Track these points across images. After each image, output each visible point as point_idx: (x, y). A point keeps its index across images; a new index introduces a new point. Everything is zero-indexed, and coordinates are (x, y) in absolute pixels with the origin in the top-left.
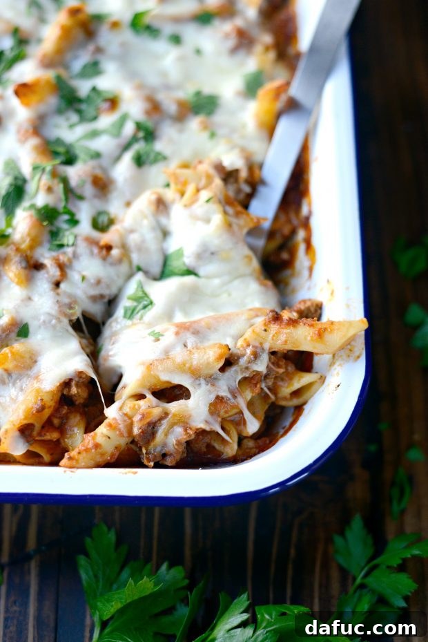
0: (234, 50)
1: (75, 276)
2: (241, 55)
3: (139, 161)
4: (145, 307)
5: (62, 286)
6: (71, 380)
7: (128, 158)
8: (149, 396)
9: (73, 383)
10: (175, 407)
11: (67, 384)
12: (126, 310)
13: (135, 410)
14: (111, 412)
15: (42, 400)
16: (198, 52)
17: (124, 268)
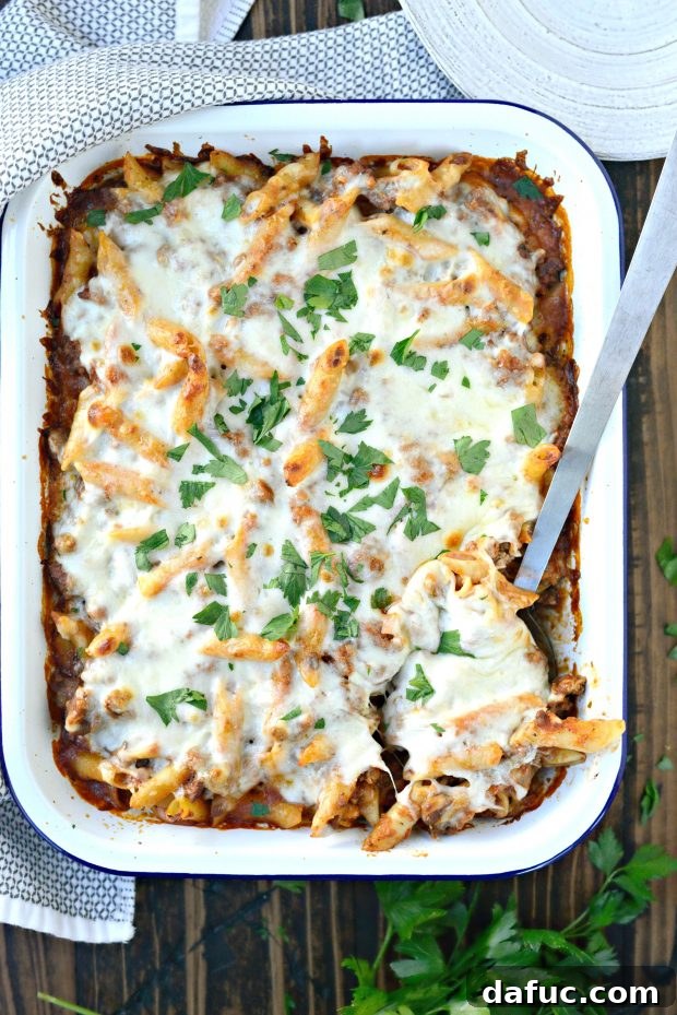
0: (501, 383)
1: (359, 666)
2: (510, 389)
3: (412, 533)
4: (426, 694)
5: (351, 678)
6: (366, 772)
7: (401, 526)
8: (434, 783)
9: (368, 774)
10: (455, 791)
11: (364, 775)
12: (409, 692)
13: (424, 796)
14: (402, 798)
15: (343, 795)
16: (466, 383)
17: (406, 650)
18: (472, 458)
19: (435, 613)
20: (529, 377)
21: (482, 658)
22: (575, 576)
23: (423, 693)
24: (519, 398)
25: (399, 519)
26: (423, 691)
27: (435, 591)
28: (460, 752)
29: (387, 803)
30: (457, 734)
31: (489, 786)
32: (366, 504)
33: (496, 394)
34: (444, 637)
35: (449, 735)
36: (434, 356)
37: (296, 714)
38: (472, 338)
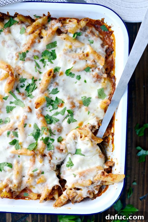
0: (95, 82)
1: (54, 158)
2: (97, 83)
3: (69, 122)
4: (71, 165)
5: (51, 161)
7: (66, 120)
8: (73, 189)
9: (55, 187)
10: (78, 192)
11: (54, 187)
12: (67, 165)
13: (70, 193)
14: (64, 193)
15: (48, 192)
16: (85, 81)
17: (67, 154)
18: (86, 102)
19: (75, 143)
20: (103, 80)
21: (87, 156)
22: (113, 134)
23: (70, 165)
24: (100, 86)
25: (66, 118)
26: (71, 164)
27: (75, 138)
28: (80, 182)
29: (60, 194)
30: (80, 177)
31: (88, 191)
32: (57, 114)
33: (93, 85)
34: (76, 150)
35: (77, 177)
36: (77, 74)
37: (36, 170)
38: (87, 69)
